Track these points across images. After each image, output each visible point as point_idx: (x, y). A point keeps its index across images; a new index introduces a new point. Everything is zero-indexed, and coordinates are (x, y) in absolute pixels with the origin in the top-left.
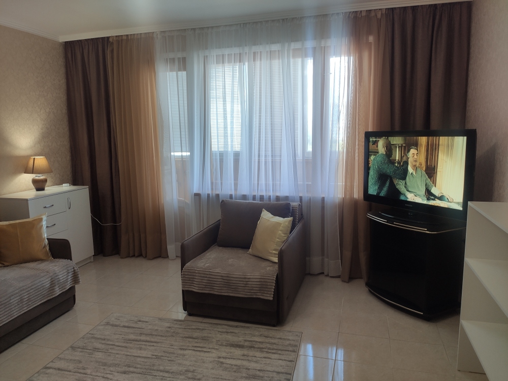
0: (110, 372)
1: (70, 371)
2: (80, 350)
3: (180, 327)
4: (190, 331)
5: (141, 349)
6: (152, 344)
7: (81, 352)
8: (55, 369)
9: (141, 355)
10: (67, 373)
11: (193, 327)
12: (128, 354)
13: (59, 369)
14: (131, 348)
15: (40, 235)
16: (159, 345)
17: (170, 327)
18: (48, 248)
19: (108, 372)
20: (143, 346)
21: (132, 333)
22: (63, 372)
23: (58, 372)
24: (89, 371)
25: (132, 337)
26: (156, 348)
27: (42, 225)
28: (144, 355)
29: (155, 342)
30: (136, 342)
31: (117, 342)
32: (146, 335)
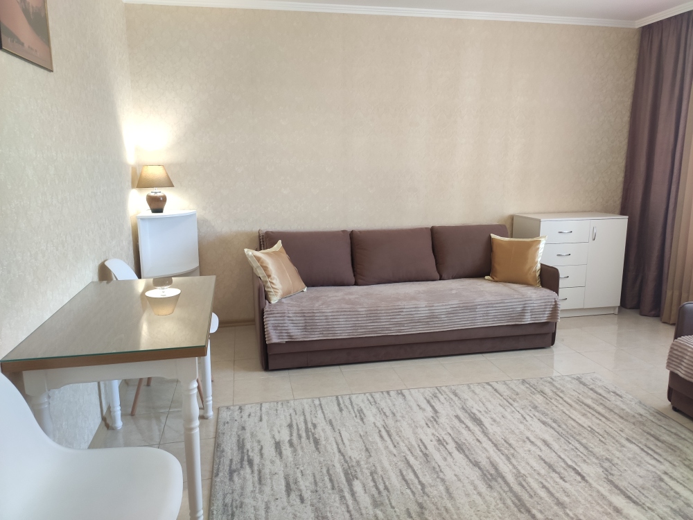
0: (532, 416)
1: (502, 396)
2: (528, 386)
5: (584, 415)
6: (601, 418)
7: (527, 388)
8: (493, 388)
9: (577, 420)
10: (498, 395)
12: (567, 412)
13: (496, 390)
14: (575, 409)
16: (608, 423)
18: (538, 274)
19: (531, 414)
20: (589, 415)
21: (592, 398)
22: (496, 394)
23: (493, 391)
24: (515, 404)
25: (589, 402)
26: (600, 423)
27: (539, 248)
28: (580, 422)
29: (606, 418)
30: (586, 407)
31: (569, 398)
32: (605, 407)
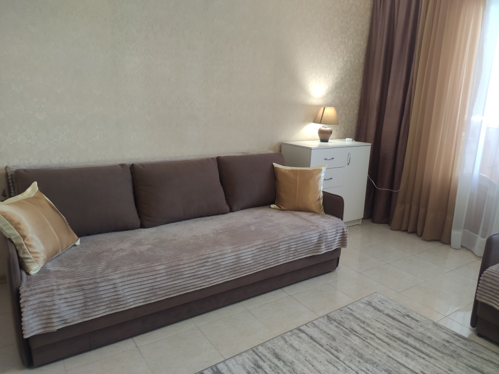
0: (365, 370)
1: (322, 346)
2: (335, 323)
3: (464, 347)
4: (479, 360)
5: (407, 355)
6: (423, 356)
7: (337, 327)
8: (308, 335)
9: (407, 365)
10: (318, 346)
11: (484, 356)
12: (391, 355)
13: (311, 338)
14: (395, 349)
15: (317, 187)
16: (432, 361)
17: (448, 342)
18: (321, 201)
19: (363, 369)
20: (410, 353)
21: (397, 328)
22: (315, 343)
23: (310, 340)
24: (342, 357)
25: (397, 333)
26: (427, 363)
27: (321, 177)
28: (410, 367)
29: (427, 355)
30: (401, 343)
31: (379, 332)
32: (416, 338)
